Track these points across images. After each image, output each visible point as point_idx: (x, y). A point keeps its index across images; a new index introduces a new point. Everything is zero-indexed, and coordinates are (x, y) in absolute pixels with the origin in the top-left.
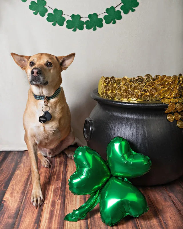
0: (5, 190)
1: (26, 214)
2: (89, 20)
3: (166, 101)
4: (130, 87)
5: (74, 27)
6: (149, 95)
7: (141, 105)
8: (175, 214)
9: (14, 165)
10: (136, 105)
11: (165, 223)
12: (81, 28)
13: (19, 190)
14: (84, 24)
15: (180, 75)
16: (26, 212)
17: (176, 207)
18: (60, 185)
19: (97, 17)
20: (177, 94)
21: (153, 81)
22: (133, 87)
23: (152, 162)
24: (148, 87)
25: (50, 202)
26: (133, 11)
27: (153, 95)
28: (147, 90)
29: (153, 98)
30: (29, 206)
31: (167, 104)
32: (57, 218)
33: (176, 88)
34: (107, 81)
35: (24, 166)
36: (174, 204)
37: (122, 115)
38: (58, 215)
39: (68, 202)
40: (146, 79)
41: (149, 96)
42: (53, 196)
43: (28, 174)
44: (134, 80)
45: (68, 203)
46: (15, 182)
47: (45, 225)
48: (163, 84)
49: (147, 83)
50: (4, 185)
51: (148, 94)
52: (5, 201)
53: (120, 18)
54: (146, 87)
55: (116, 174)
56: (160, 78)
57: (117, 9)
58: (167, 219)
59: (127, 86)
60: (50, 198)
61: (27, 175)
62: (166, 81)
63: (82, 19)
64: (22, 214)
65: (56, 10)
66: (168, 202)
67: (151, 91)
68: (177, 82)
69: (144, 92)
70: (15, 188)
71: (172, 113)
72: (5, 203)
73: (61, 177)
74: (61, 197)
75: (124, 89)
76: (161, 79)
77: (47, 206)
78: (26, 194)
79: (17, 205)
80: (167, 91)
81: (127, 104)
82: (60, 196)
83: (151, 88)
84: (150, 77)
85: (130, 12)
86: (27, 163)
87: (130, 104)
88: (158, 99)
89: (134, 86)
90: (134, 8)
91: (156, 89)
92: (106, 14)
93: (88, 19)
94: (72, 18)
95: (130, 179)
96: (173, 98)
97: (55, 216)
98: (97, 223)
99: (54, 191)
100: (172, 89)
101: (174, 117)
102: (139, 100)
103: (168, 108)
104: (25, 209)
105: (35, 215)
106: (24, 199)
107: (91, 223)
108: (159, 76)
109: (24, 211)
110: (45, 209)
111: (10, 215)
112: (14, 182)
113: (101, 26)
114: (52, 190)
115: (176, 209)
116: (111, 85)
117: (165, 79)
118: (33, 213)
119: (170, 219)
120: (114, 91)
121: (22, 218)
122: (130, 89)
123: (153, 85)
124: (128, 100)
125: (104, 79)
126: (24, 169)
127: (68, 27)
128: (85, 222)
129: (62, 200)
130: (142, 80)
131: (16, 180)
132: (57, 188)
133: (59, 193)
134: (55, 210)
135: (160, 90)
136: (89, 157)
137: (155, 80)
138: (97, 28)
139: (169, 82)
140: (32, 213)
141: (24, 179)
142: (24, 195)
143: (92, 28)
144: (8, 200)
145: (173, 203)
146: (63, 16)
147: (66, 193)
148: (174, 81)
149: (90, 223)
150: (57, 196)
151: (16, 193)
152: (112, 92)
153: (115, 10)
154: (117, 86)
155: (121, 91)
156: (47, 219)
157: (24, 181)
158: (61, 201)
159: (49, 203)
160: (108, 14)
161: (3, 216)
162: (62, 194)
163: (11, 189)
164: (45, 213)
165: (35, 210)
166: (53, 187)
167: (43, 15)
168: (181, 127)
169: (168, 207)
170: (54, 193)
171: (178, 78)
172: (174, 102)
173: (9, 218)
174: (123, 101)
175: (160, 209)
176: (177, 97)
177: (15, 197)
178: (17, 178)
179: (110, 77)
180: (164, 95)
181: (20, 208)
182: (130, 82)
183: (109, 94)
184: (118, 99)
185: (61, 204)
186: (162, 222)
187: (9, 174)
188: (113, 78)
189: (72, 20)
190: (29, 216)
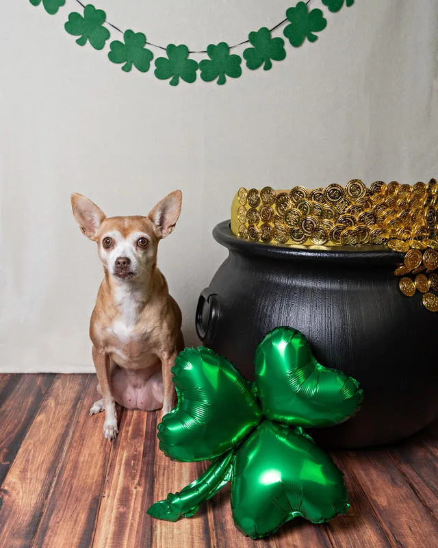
0: (8, 463)
1: (57, 525)
2: (209, 59)
3: (398, 246)
4: (311, 210)
5: (173, 75)
6: (356, 232)
7: (337, 255)
8: (420, 519)
9: (32, 402)
10: (326, 255)
11: (397, 542)
12: (191, 79)
13: (43, 462)
14: (197, 69)
15: (433, 182)
16: (58, 520)
17: (422, 502)
18: (141, 449)
19: (229, 52)
20: (423, 229)
21: (368, 195)
22: (317, 211)
23: (365, 393)
24: (356, 210)
25: (118, 492)
26: (313, 39)
27: (366, 230)
28: (353, 219)
29: (366, 239)
30: (65, 504)
31: (402, 253)
32: (134, 533)
33: (422, 213)
34: (254, 197)
35: (57, 404)
36: (414, 490)
37: (289, 282)
38: (136, 525)
39: (160, 491)
40: (350, 191)
41: (355, 234)
42: (125, 477)
43: (66, 424)
44: (321, 194)
45: (160, 494)
46: (32, 442)
48: (393, 204)
49: (353, 203)
50: (5, 450)
51: (354, 228)
52: (6, 492)
53: (281, 55)
54: (349, 211)
56: (384, 188)
57: (274, 35)
58: (402, 531)
59: (303, 210)
60: (117, 482)
61: (63, 426)
62: (396, 198)
63: (191, 57)
64: (47, 526)
65: (129, 34)
66: (400, 487)
67: (363, 221)
68: (426, 200)
69: (345, 223)
70: (34, 457)
71: (412, 276)
72: (6, 497)
73: (145, 429)
74: (143, 481)
75: (295, 217)
76: (387, 192)
77: (109, 501)
78: (57, 472)
79: (35, 501)
80: (399, 221)
81: (304, 254)
82: (141, 476)
83: (362, 213)
84: (359, 187)
85: (306, 42)
86: (63, 397)
87: (309, 254)
88: (378, 240)
89: (321, 209)
90: (314, 33)
91: (374, 217)
92: (249, 45)
93: (206, 56)
94: (168, 54)
96: (415, 239)
97: (128, 529)
98: (233, 545)
99: (127, 464)
100: (413, 216)
101: (415, 284)
102: (331, 243)
103: (403, 262)
104: (55, 512)
105: (80, 528)
106: (54, 484)
107: (217, 543)
108: (382, 183)
109: (53, 516)
110: (105, 510)
111: (16, 527)
112: (30, 443)
113: (237, 73)
114: (123, 462)
115: (421, 505)
116: (264, 208)
117: (396, 192)
118: (76, 521)
119: (409, 531)
120: (271, 224)
121: (48, 535)
122: (309, 218)
123: (367, 206)
124: (305, 244)
125: (246, 194)
126: (55, 410)
127: (160, 75)
128: (202, 541)
129: (145, 486)
130: (341, 193)
131: (35, 439)
132: (135, 456)
133: (140, 468)
134: (129, 513)
135: (384, 218)
136: (212, 372)
137: (372, 195)
138: (228, 78)
139: (406, 199)
140: (73, 522)
141: (54, 436)
142: (54, 476)
143: (216, 77)
144: (13, 488)
145: (412, 491)
146: (147, 47)
147: (156, 468)
148: (418, 196)
149: (215, 545)
150: (135, 475)
151: (35, 471)
152: (266, 226)
153: (270, 36)
154: (277, 210)
155: (287, 222)
156: (110, 535)
157: (56, 441)
158: (145, 491)
159: (115, 495)
160: (253, 47)
162: (147, 472)
163: (22, 461)
164: (105, 522)
165: (80, 514)
166: (125, 455)
167: (99, 46)
168: (433, 308)
169: (401, 500)
170: (126, 470)
171: (428, 189)
172: (418, 248)
173: (14, 535)
174: (292, 246)
175: (383, 507)
176: (424, 236)
177: (30, 482)
178: (39, 432)
179: (260, 189)
180: (394, 231)
181: (42, 509)
182: (310, 198)
183: (258, 229)
184: (280, 242)
185: (143, 497)
186: (391, 539)
187: (19, 422)
188: (267, 190)
189: (168, 58)
190: (65, 530)
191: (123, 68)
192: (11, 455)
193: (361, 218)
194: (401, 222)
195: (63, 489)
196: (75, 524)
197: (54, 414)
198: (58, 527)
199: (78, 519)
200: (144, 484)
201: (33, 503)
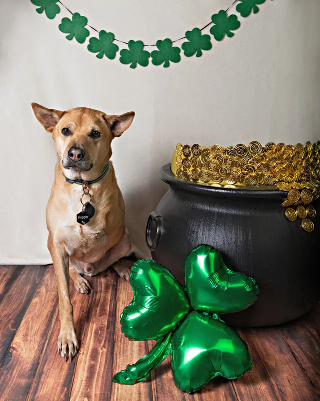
0: (15, 330)
1: (49, 371)
2: (158, 50)
3: (283, 187)
4: (225, 161)
5: (132, 61)
7: (242, 192)
8: (296, 376)
9: (29, 289)
10: (234, 192)
11: (281, 390)
12: (145, 64)
13: (38, 330)
14: (149, 57)
15: (308, 143)
16: (50, 368)
17: (299, 365)
18: (106, 323)
19: (171, 45)
20: (302, 175)
21: (263, 152)
22: (229, 162)
23: (259, 287)
24: (255, 162)
25: (90, 351)
26: (231, 35)
27: (263, 175)
28: (253, 167)
29: (263, 181)
31: (286, 191)
32: (101, 378)
33: (301, 164)
34: (187, 151)
35: (47, 291)
36: (295, 358)
37: (211, 209)
38: (101, 373)
39: (118, 351)
40: (251, 149)
41: (255, 178)
42: (94, 341)
43: (53, 305)
44: (232, 151)
45: (118, 354)
46: (31, 316)
47: (81, 390)
48: (280, 158)
49: (254, 157)
50: (12, 321)
51: (254, 174)
52: (14, 348)
53: (209, 47)
54: (250, 163)
55: (200, 306)
56: (274, 148)
57: (203, 33)
58: (283, 383)
59: (220, 161)
60: (89, 345)
61: (51, 306)
62: (283, 154)
63: (145, 49)
64: (42, 371)
65: (102, 33)
66: (285, 354)
67: (260, 169)
68: (303, 155)
69: (248, 170)
70: (32, 326)
71: (294, 207)
72: (14, 352)
73: (108, 310)
74: (107, 343)
75: (214, 165)
76: (276, 150)
77: (84, 357)
78: (48, 337)
79: (34, 355)
80: (285, 169)
81: (220, 191)
82: (105, 341)
83: (259, 164)
84: (257, 147)
85: (226, 37)
86: (51, 286)
87: (223, 191)
88: (271, 182)
89: (231, 160)
90: (232, 31)
91: (267, 166)
92: (186, 40)
93: (156, 49)
94: (129, 47)
95: (221, 315)
96: (296, 181)
97: (96, 375)
98: (167, 388)
99: (96, 332)
100: (295, 166)
101: (296, 213)
102: (238, 184)
103: (287, 198)
104: (47, 363)
105: (64, 373)
106: (46, 345)
107: (156, 387)
108: (273, 144)
109: (46, 365)
110: (81, 362)
111: (22, 371)
112: (29, 317)
113: (177, 59)
114: (93, 332)
115: (299, 367)
116: (193, 158)
117: (283, 150)
118: (61, 368)
119: (288, 383)
120: (198, 169)
121: (43, 377)
122: (223, 166)
123: (262, 159)
124: (222, 183)
125: (182, 148)
126: (46, 295)
127: (123, 61)
128: (146, 387)
130: (245, 150)
131: (33, 314)
132: (102, 327)
133: (104, 336)
134: (97, 365)
135: (274, 167)
136: (155, 277)
137: (266, 152)
138: (171, 63)
139: (289, 154)
140: (59, 369)
141: (46, 312)
142: (46, 339)
143: (163, 62)
144: (19, 346)
146: (115, 42)
147: (116, 337)
148: (298, 153)
150: (101, 341)
151: (33, 335)
152: (195, 170)
153: (200, 33)
154: (202, 160)
155: (209, 169)
156: (84, 379)
157: (47, 316)
158: (108, 351)
159: (87, 354)
160: (188, 41)
161: (11, 374)
162: (109, 339)
163: (24, 329)
164: (81, 370)
165: (64, 365)
166: (95, 326)
167: (81, 41)
168: (309, 230)
169: (285, 363)
170: (95, 337)
171: (305, 148)
172: (297, 188)
173: (20, 376)
174: (212, 185)
175: (272, 366)
176: (303, 180)
177: (30, 343)
178: (35, 309)
179: (191, 145)
180: (281, 176)
181: (38, 360)
182: (224, 153)
183: (189, 172)
184: (204, 182)
185: (107, 355)
186: (275, 388)
187: (21, 303)
188: (196, 146)
189: (129, 50)
190: (54, 374)
191: (97, 56)
192: (17, 325)
193: (258, 167)
194: (286, 170)
195: (52, 348)
196: (61, 370)
197: (45, 298)
198: (49, 373)
199: (63, 368)
200: (107, 347)
201: (32, 356)
